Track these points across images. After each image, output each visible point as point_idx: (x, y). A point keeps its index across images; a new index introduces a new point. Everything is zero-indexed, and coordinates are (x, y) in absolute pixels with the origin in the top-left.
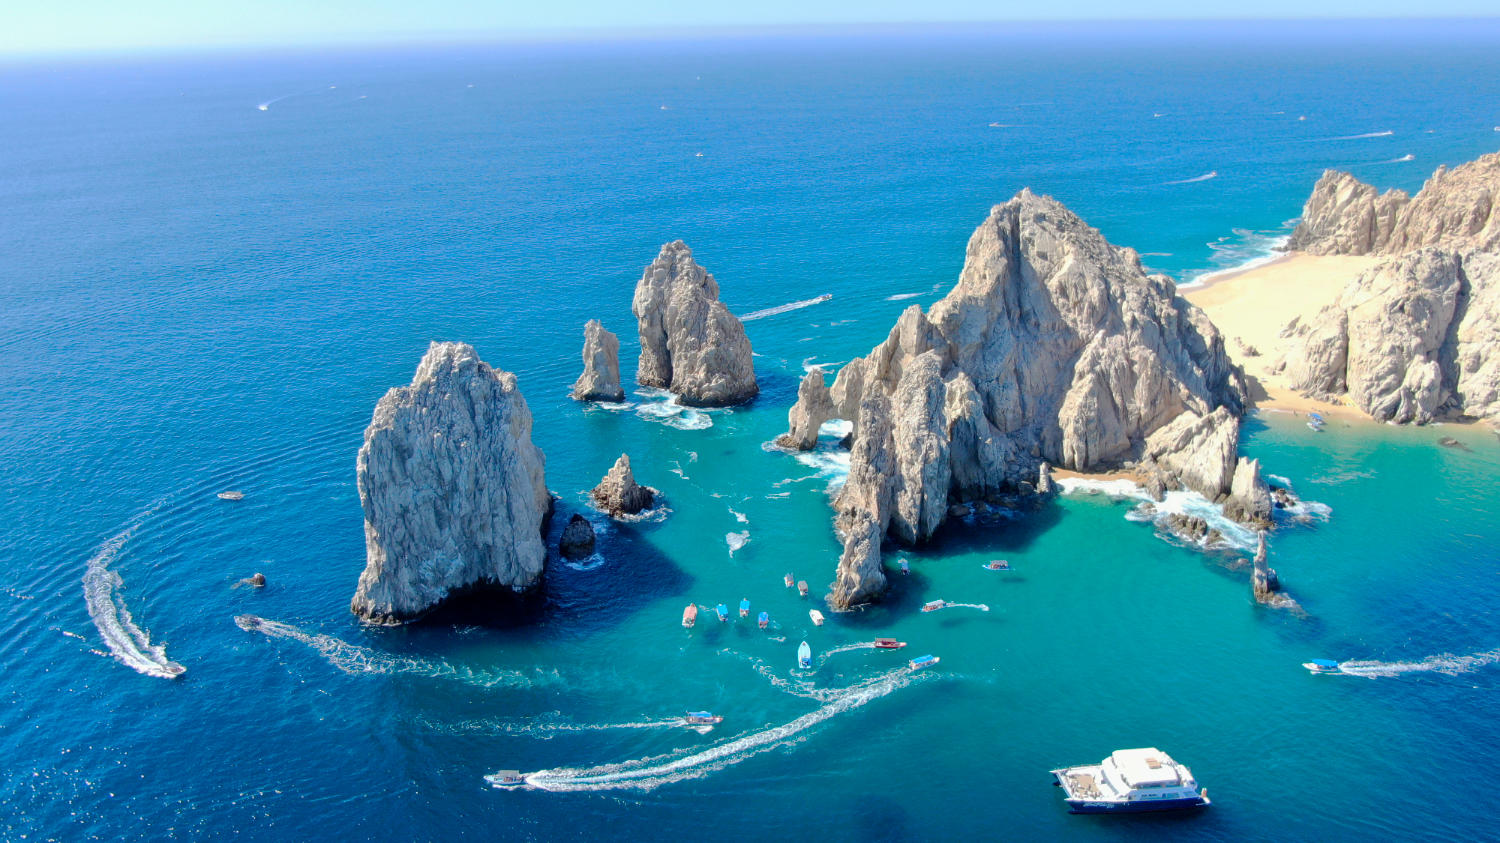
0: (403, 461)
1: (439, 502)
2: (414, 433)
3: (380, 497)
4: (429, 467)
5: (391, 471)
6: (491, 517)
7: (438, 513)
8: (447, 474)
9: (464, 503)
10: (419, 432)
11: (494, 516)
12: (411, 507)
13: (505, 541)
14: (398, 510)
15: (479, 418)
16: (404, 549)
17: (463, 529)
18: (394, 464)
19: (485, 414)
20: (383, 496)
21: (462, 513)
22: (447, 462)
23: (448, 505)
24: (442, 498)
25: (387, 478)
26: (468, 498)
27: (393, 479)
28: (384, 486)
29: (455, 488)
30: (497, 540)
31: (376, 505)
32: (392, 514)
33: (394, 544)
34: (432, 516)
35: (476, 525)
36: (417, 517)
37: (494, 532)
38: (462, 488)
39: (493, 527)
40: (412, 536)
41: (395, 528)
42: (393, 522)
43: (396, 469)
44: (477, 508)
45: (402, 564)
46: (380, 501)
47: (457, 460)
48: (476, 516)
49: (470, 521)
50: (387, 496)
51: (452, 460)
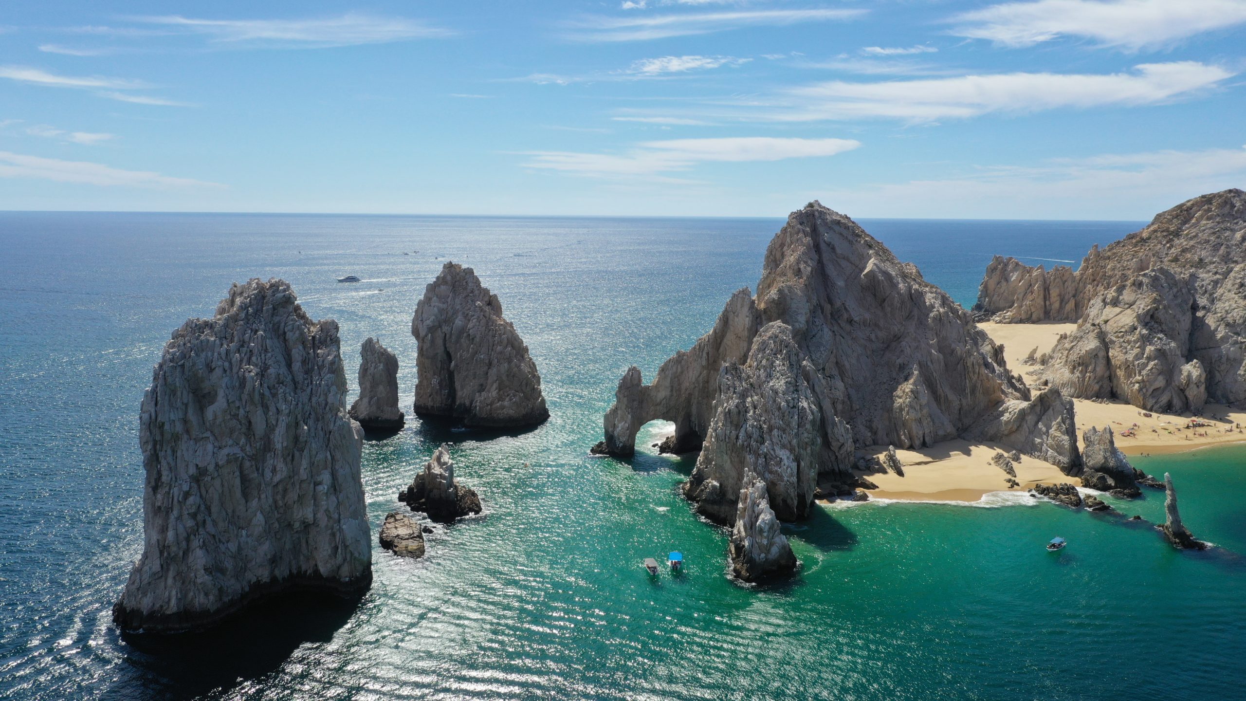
0: (202, 409)
1: (247, 464)
2: (218, 372)
3: (169, 452)
4: (236, 416)
5: (185, 421)
6: (312, 485)
7: (244, 479)
8: (260, 427)
9: (280, 465)
10: (225, 371)
11: (316, 484)
12: (211, 468)
13: (330, 517)
14: (192, 470)
15: (297, 366)
16: (197, 524)
17: (275, 502)
18: (190, 411)
19: (304, 362)
20: (174, 452)
21: (277, 479)
22: (260, 411)
23: (258, 470)
24: (252, 458)
25: (179, 427)
26: (285, 459)
27: (188, 432)
28: (176, 438)
29: (267, 446)
30: (319, 515)
31: (164, 463)
32: (185, 477)
33: (186, 517)
34: (238, 481)
35: (293, 496)
36: (217, 482)
37: (316, 505)
38: (278, 446)
39: (315, 498)
40: (208, 509)
41: (187, 495)
42: (186, 488)
43: (192, 416)
44: (294, 472)
45: (195, 543)
46: (170, 459)
47: (273, 409)
48: (293, 484)
49: (285, 491)
50: (179, 454)
51: (265, 407)
